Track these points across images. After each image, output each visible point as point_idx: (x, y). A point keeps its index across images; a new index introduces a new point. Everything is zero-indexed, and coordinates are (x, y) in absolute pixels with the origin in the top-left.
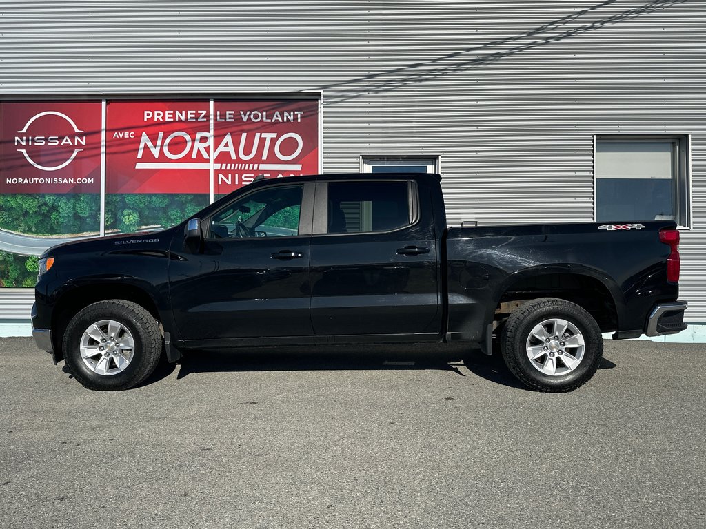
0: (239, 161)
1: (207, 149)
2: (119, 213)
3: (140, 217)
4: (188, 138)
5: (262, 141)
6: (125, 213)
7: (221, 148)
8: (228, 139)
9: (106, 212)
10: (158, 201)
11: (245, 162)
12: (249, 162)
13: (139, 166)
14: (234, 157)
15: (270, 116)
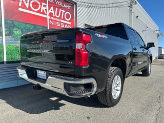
0: (55, 17)
1: (46, 10)
2: (12, 29)
3: (22, 32)
4: (39, 3)
5: (61, 12)
6: (15, 29)
7: (50, 11)
8: (52, 8)
9: (5, 28)
10: (29, 26)
11: (57, 18)
12: (58, 18)
13: (20, 9)
14: (54, 15)
15: (63, 5)
